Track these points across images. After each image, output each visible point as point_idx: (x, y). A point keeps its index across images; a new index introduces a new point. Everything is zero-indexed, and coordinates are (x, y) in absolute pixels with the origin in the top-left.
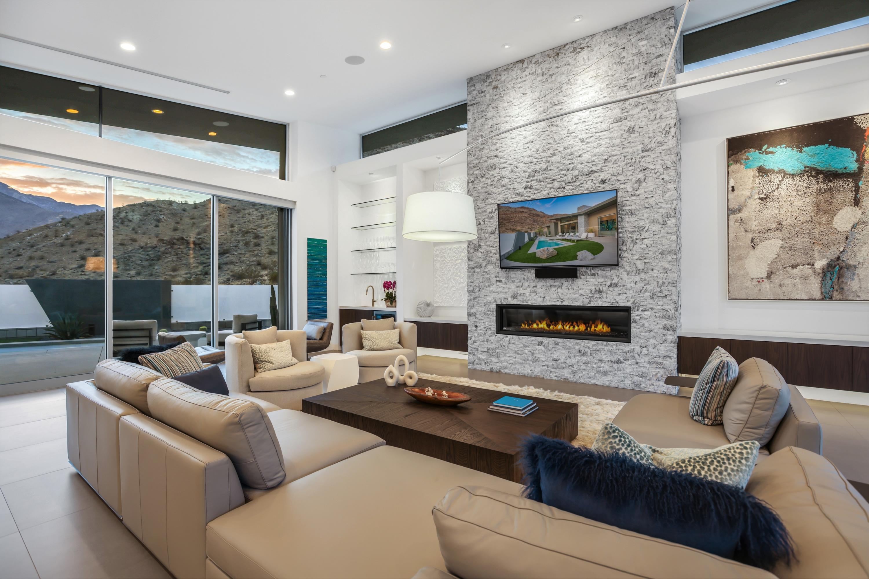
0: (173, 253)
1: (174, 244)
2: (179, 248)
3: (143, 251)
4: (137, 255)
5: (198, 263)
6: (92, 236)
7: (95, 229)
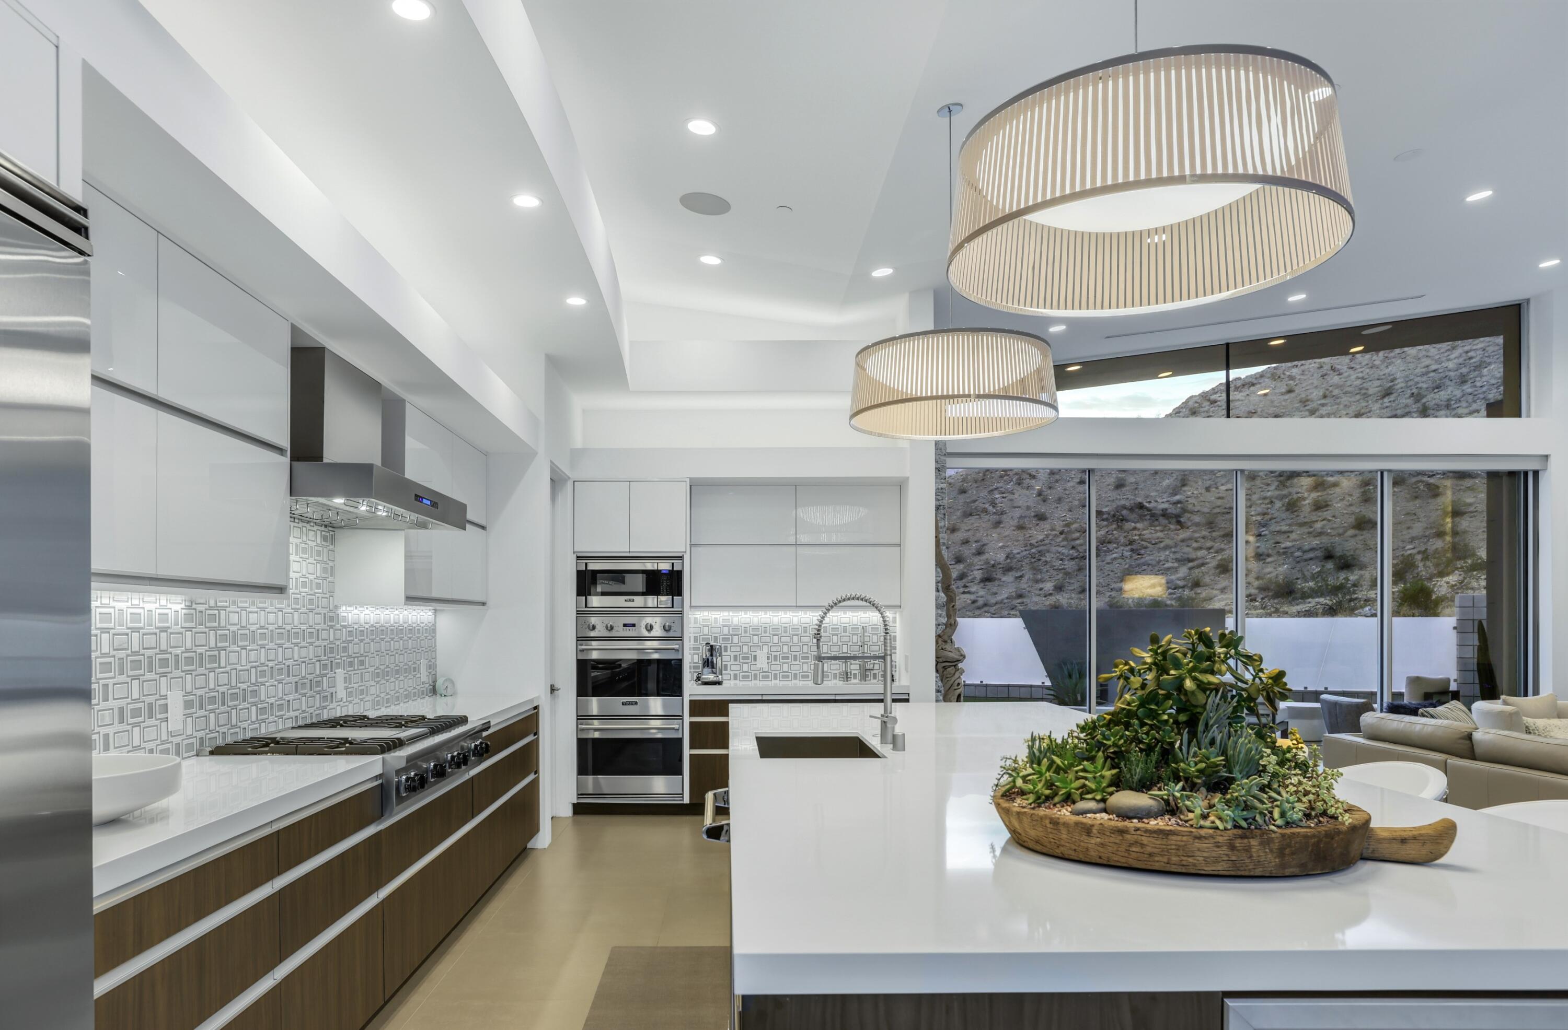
0: (1122, 540)
1: (1124, 519)
2: (1135, 529)
3: (1065, 539)
4: (1053, 549)
5: (1177, 560)
6: (971, 515)
7: (975, 501)
